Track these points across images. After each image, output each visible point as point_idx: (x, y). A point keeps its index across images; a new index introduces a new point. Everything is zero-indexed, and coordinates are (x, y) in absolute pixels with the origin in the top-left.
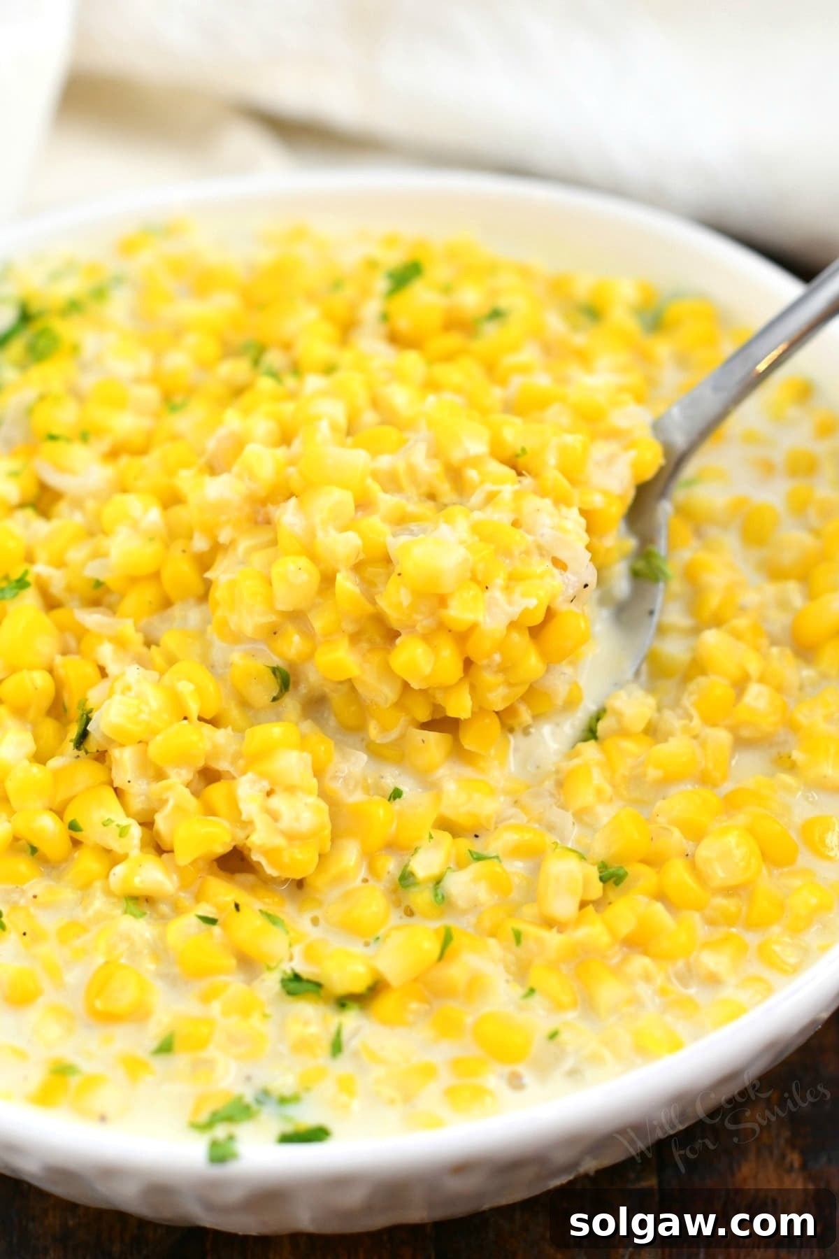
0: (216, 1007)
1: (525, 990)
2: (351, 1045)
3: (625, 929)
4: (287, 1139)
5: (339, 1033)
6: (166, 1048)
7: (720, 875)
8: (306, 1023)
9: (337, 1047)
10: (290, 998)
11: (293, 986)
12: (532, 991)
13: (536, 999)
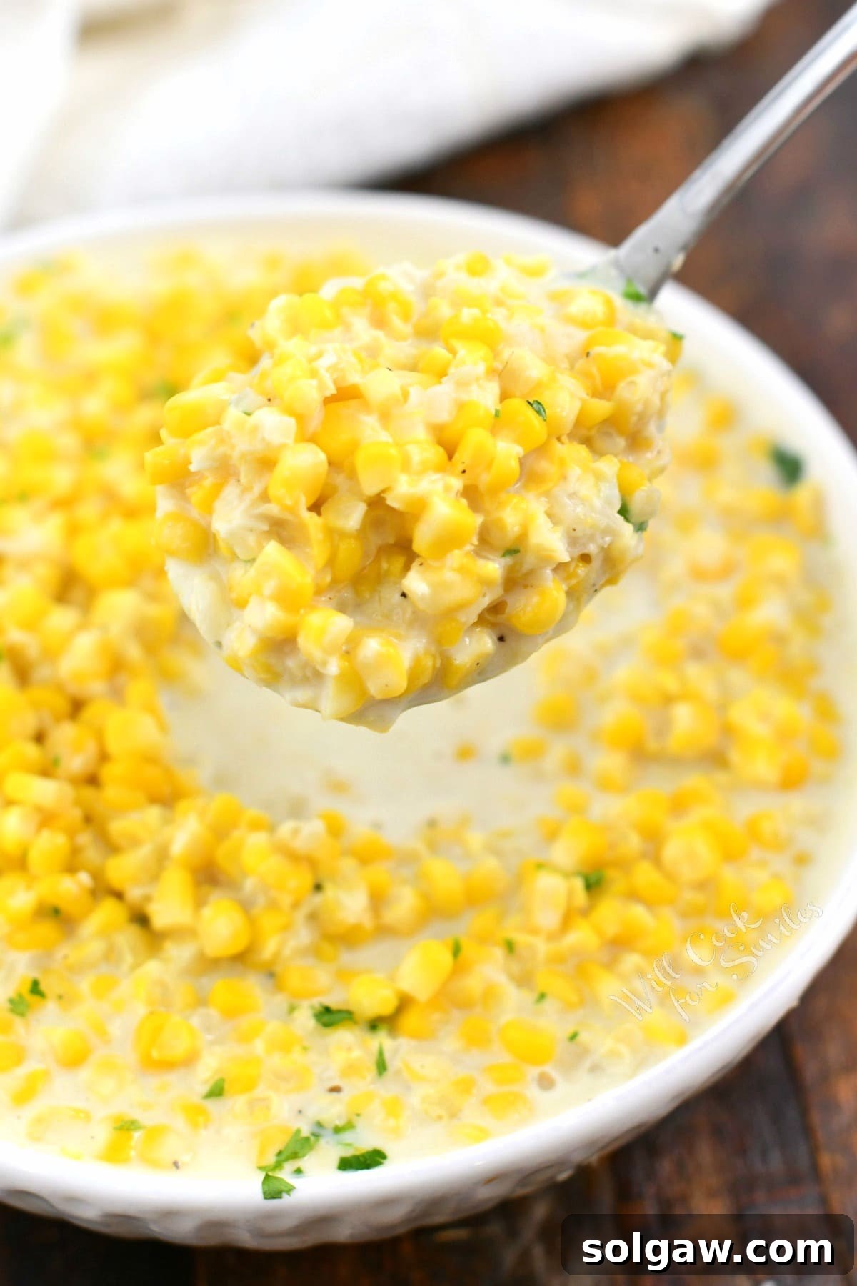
0: (259, 1046)
1: (536, 995)
2: (393, 1064)
3: (611, 930)
4: (347, 1164)
5: (381, 1053)
6: (217, 1092)
7: (687, 874)
8: (349, 1049)
9: (381, 1066)
10: (327, 1030)
11: (327, 1018)
12: (542, 996)
13: (548, 1005)
